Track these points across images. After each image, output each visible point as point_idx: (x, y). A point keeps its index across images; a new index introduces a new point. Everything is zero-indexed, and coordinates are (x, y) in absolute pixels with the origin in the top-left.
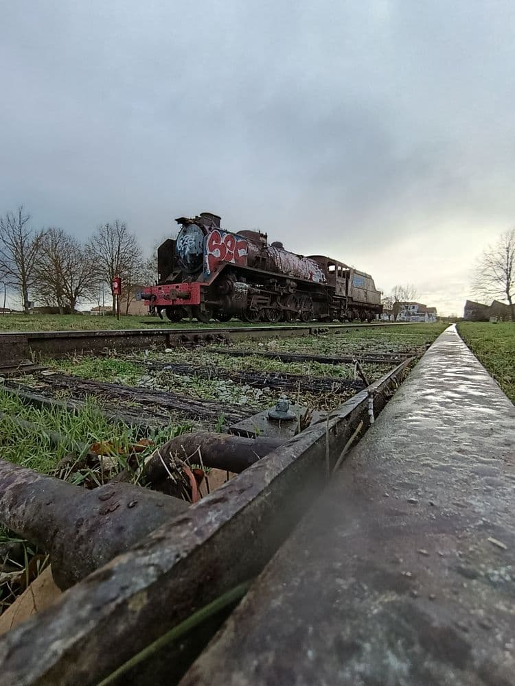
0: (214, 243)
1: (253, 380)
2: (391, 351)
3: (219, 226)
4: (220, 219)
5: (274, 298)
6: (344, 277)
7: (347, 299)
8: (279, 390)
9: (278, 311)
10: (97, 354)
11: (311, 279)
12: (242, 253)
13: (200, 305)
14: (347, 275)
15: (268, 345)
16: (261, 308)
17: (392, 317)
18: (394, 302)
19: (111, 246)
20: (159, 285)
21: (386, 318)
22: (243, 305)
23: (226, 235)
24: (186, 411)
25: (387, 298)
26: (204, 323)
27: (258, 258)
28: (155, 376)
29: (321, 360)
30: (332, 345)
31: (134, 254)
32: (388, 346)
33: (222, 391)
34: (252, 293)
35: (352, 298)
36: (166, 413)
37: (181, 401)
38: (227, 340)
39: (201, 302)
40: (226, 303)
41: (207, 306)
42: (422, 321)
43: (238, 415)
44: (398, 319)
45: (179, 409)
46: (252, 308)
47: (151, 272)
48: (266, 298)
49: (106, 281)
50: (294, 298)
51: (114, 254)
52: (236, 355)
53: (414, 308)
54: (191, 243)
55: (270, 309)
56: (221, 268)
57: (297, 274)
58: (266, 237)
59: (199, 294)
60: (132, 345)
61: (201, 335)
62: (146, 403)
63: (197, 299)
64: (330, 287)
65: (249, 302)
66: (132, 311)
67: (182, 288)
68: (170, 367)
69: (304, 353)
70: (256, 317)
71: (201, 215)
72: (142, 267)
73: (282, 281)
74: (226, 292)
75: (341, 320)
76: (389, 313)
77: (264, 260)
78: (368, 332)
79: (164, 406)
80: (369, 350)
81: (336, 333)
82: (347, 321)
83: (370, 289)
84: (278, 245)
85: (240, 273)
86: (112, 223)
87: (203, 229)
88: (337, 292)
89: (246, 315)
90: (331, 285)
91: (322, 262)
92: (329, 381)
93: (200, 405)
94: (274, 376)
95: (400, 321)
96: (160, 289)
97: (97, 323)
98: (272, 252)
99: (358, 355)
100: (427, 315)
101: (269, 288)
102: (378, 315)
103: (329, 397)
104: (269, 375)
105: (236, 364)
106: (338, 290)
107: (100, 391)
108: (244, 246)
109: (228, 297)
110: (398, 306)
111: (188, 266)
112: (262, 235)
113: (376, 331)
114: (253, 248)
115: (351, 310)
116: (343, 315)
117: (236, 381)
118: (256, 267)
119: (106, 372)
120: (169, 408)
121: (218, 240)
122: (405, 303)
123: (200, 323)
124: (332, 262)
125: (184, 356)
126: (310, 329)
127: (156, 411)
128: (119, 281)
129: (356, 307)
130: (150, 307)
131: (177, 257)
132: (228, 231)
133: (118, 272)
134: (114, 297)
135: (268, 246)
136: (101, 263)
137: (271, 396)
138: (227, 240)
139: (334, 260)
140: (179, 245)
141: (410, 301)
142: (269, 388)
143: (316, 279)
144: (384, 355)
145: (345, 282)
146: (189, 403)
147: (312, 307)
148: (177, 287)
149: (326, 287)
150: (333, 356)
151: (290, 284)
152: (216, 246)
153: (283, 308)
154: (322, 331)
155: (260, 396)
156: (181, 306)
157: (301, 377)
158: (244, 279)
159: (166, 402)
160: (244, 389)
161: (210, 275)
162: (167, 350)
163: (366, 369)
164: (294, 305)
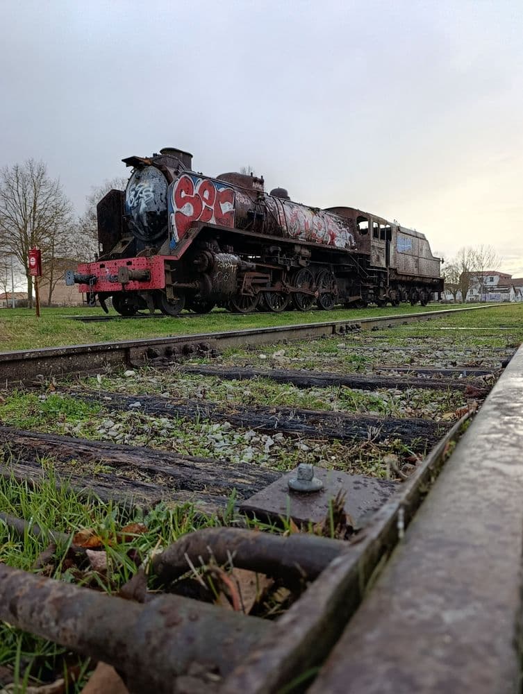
0: (183, 195)
1: (259, 423)
2: (454, 364)
3: (189, 166)
4: (192, 156)
5: (277, 276)
6: (382, 238)
7: (388, 271)
8: (297, 437)
9: (283, 294)
10: (28, 385)
11: (332, 243)
12: (226, 207)
13: (164, 290)
14: (386, 234)
15: (274, 356)
16: (258, 290)
17: (459, 294)
18: (461, 272)
19: (22, 200)
20: (100, 260)
21: (450, 297)
22: (232, 287)
23: (202, 181)
24: (175, 477)
25: (450, 266)
26: (172, 316)
27: (250, 215)
28: (120, 420)
29: (352, 385)
30: (367, 353)
31: (58, 212)
32: (450, 354)
33: (217, 441)
34: (243, 268)
35: (396, 269)
36: (148, 482)
37: (165, 460)
38: (212, 353)
39: (167, 286)
40: (206, 285)
41: (177, 291)
42: (505, 301)
43: (246, 482)
44: (468, 298)
45: (165, 475)
46: (245, 291)
47: (86, 237)
48: (265, 276)
49: (16, 254)
50: (307, 273)
51: (28, 212)
52: (229, 377)
53: (492, 280)
54: (147, 196)
55: (272, 292)
56: (194, 232)
57: (311, 237)
58: (261, 182)
59: (163, 274)
60: (76, 368)
61: (175, 347)
62: (117, 465)
63: (161, 281)
64: (361, 255)
65: (240, 283)
66: (58, 298)
67: (138, 265)
68: (138, 404)
69: (326, 370)
70: (250, 304)
71: (161, 152)
72: (71, 231)
73: (288, 248)
74: (205, 269)
75: (381, 304)
76: (454, 289)
77: (260, 217)
78: (421, 326)
79: (145, 470)
80: (422, 362)
81: (373, 330)
82: (389, 304)
83: (424, 254)
84: (281, 194)
85: (225, 239)
86: (23, 165)
87: (166, 173)
88: (373, 262)
89: (236, 303)
90: (363, 252)
91: (349, 217)
92: (365, 423)
93: (193, 467)
94: (289, 414)
95: (472, 301)
96: (102, 266)
97: (8, 325)
98: (271, 203)
99: (405, 372)
100: (512, 292)
101: (269, 261)
102: (436, 294)
103: (365, 447)
104: (279, 414)
105: (232, 393)
106: (374, 259)
107: (48, 447)
108: (229, 197)
109: (207, 276)
110: (467, 279)
111: (145, 230)
112: (256, 180)
113: (433, 324)
114: (243, 200)
115: (395, 288)
116: (383, 296)
117: (236, 424)
118: (249, 229)
119: (50, 417)
120: (152, 472)
121: (189, 191)
122: (478, 273)
123: (166, 318)
124: (363, 217)
125: (154, 381)
126: (333, 326)
127: (135, 478)
128: (38, 255)
129: (402, 283)
130: (88, 294)
131: (128, 217)
132: (204, 174)
133: (34, 240)
134: (29, 278)
135: (265, 195)
136: (6, 226)
137: (285, 447)
138: (202, 190)
139: (367, 213)
140: (130, 197)
141: (485, 269)
142: (281, 434)
143: (340, 244)
144: (442, 372)
145: (383, 246)
146: (177, 464)
147: (336, 286)
148: (129, 263)
149: (355, 255)
150: (369, 375)
151: (300, 254)
152: (186, 200)
153: (292, 289)
154: (352, 328)
155: (271, 447)
156: (135, 291)
157: (325, 415)
158: (231, 248)
159: (144, 462)
160: (247, 436)
161: (178, 243)
162: (128, 373)
163: (416, 397)
164: (307, 284)
